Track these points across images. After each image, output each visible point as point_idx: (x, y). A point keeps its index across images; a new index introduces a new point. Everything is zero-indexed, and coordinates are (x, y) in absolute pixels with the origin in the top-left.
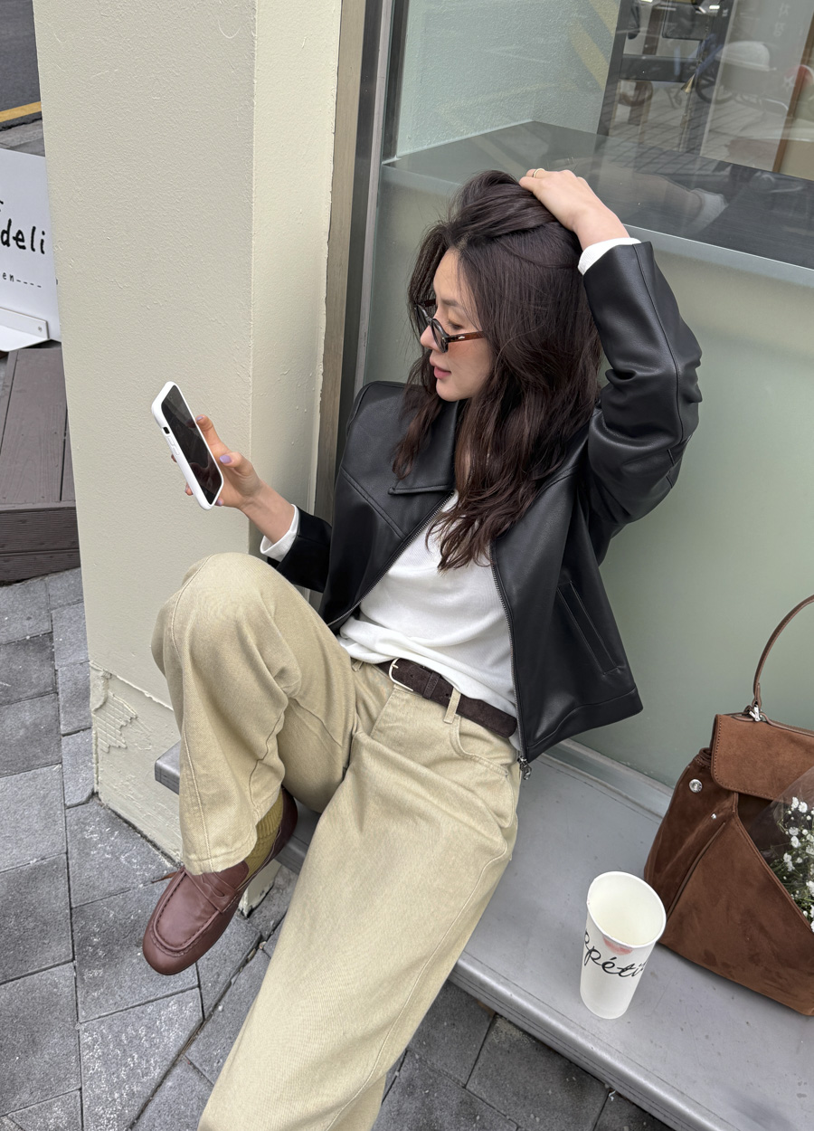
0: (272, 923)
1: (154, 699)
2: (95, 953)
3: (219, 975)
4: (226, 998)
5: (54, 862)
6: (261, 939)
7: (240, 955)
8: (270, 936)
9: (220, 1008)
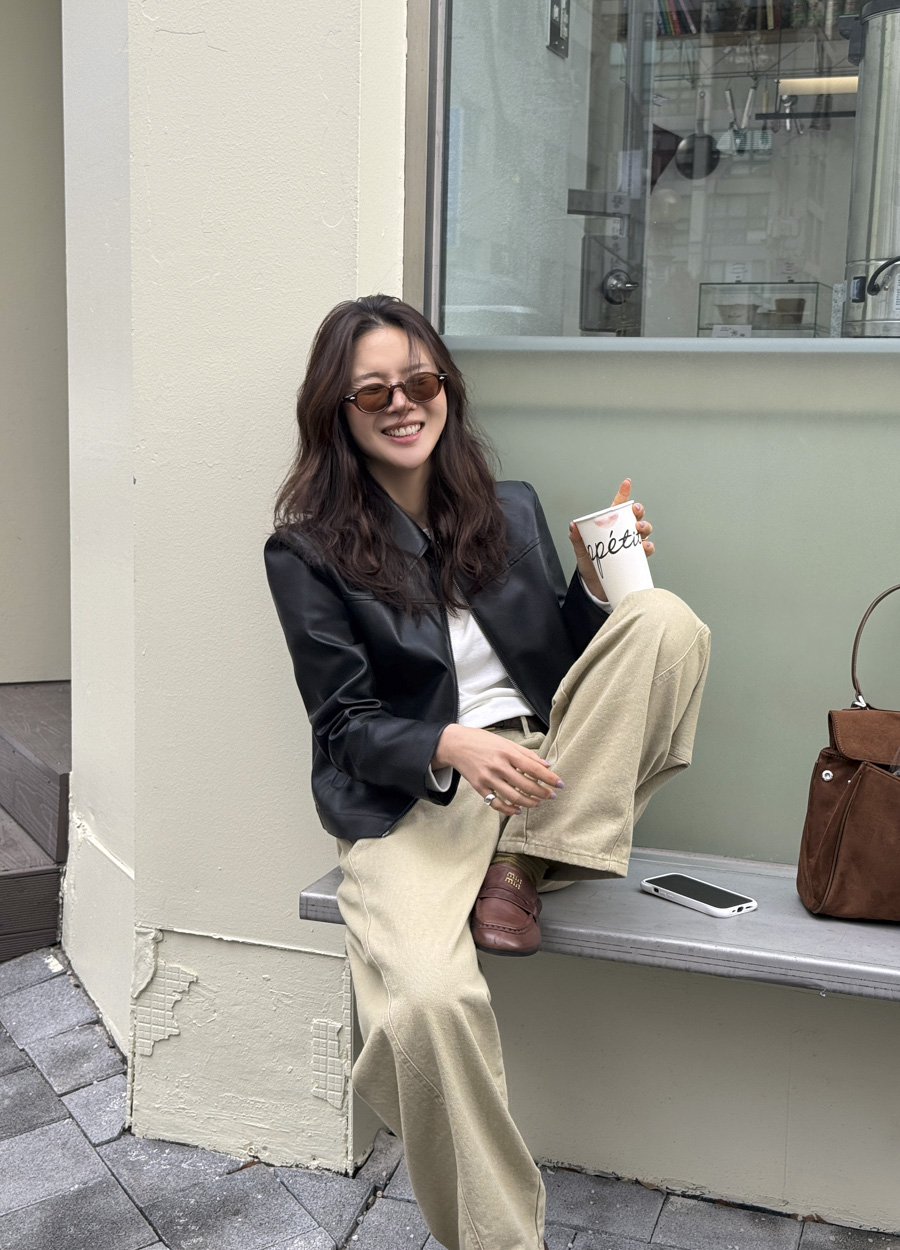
0: (384, 1174)
1: (225, 938)
2: (185, 1229)
3: (341, 1216)
4: (359, 1230)
5: (101, 1183)
6: (375, 1189)
7: (359, 1199)
8: (386, 1185)
9: (355, 1237)
